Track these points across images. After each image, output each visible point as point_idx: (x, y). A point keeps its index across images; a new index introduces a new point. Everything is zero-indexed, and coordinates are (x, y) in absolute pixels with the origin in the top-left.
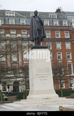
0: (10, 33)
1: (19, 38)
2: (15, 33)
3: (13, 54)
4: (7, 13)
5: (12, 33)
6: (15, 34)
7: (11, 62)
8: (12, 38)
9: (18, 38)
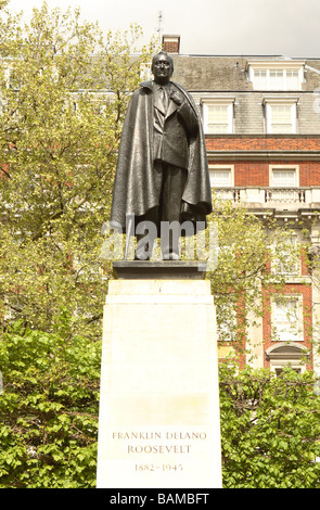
0: (268, 182)
1: (312, 210)
2: (293, 180)
3: (278, 301)
4: (257, 74)
5: (275, 180)
6: (295, 189)
7: (268, 351)
8: (274, 210)
9: (309, 210)
